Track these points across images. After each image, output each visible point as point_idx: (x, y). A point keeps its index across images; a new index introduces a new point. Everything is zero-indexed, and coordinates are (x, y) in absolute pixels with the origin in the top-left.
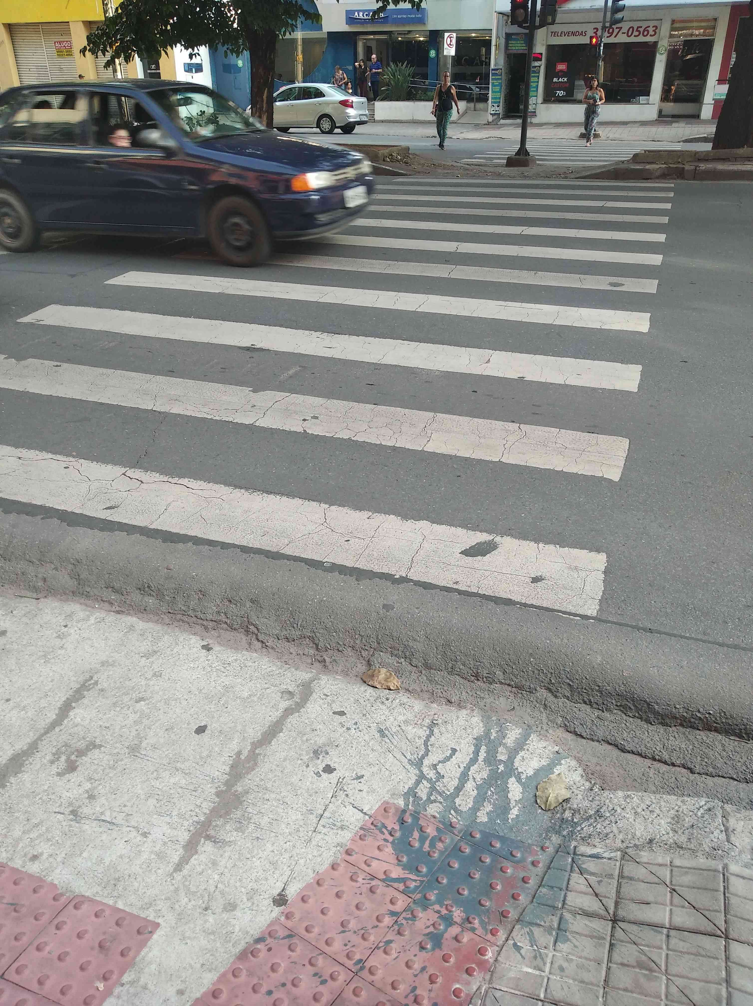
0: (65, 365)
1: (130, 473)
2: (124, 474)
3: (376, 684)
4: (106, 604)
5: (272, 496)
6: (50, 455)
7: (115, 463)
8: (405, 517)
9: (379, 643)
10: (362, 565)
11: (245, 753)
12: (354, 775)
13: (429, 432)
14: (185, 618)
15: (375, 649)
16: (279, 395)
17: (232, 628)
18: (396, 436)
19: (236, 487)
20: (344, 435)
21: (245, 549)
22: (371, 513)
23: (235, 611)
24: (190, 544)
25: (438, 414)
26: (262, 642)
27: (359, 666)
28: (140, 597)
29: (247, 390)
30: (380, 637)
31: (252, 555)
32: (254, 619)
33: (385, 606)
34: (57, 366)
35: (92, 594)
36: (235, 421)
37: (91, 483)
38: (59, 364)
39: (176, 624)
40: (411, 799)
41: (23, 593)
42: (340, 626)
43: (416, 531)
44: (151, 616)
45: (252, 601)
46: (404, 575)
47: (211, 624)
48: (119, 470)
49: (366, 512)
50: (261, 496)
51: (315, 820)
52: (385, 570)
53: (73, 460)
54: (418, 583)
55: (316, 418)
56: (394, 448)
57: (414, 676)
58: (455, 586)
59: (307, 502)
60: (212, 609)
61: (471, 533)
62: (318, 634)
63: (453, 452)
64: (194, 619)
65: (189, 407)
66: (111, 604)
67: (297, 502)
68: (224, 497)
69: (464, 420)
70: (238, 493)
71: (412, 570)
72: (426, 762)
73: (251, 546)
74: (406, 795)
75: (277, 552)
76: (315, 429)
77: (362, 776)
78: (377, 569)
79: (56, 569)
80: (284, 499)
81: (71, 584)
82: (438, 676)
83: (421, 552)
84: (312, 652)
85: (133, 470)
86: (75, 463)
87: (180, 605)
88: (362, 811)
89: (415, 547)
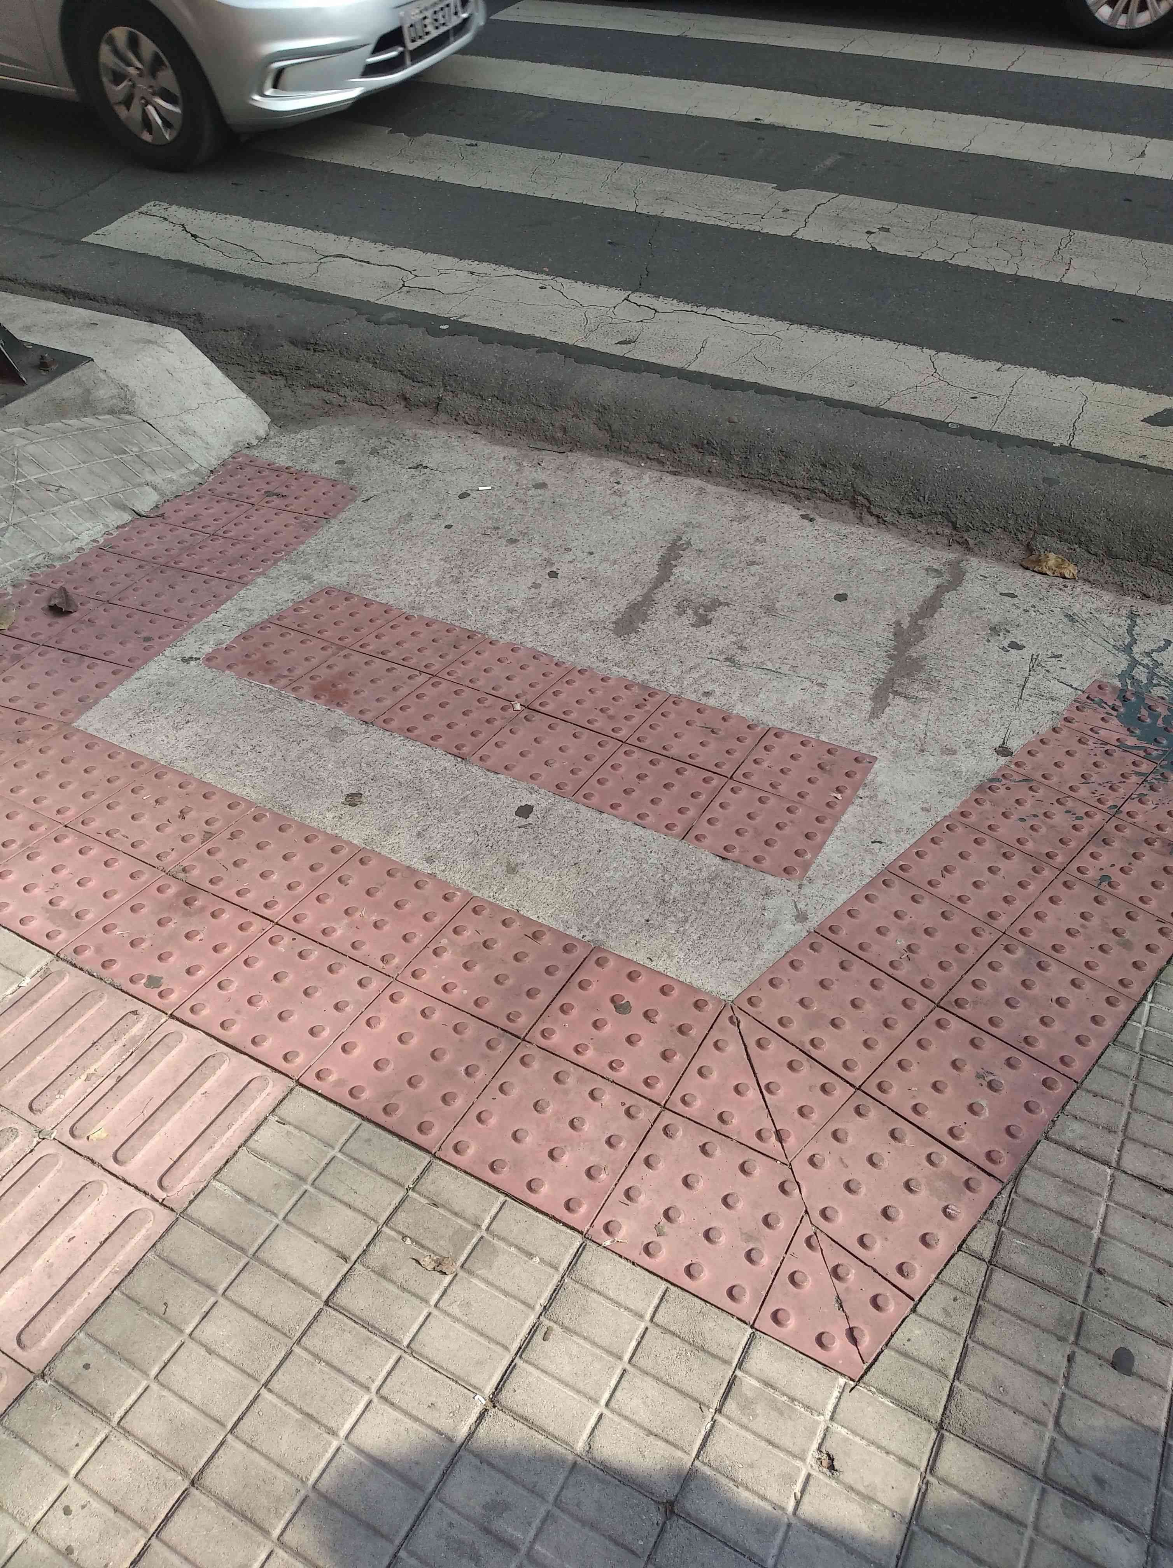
0: (483, 145)
1: (634, 297)
2: (626, 299)
3: (1045, 570)
4: (654, 463)
5: (848, 336)
6: (513, 271)
7: (609, 285)
8: (1053, 371)
9: (1041, 525)
10: (1001, 427)
11: (906, 625)
12: (1049, 652)
13: (1067, 257)
14: (765, 483)
15: (1035, 532)
16: (822, 196)
17: (831, 498)
18: (1017, 260)
19: (792, 322)
20: (937, 256)
21: (830, 402)
22: (1000, 364)
23: (833, 477)
24: (751, 393)
25: (1076, 232)
26: (878, 517)
27: (1016, 551)
28: (697, 457)
29: (770, 187)
30: (1042, 517)
31: (842, 410)
32: (862, 488)
33: (1045, 480)
34: (471, 145)
35: (632, 449)
36: (764, 231)
37: (584, 309)
38: (474, 142)
39: (753, 491)
40: (1129, 681)
41: (539, 445)
42: (986, 502)
43: (1073, 390)
44: (720, 479)
45: (854, 466)
46: (1066, 444)
47: (803, 493)
48: (617, 295)
49: (993, 363)
50: (832, 335)
51: (1018, 690)
52: (1038, 436)
53: (547, 277)
54: (1087, 455)
55: (888, 230)
56: (1016, 278)
57: (1093, 565)
58: (1142, 461)
59: (901, 346)
60: (800, 473)
61: (1153, 396)
62: (954, 511)
63: (1110, 288)
64: (780, 486)
65: (689, 210)
66: (662, 463)
67: (887, 345)
68: (780, 334)
69: (1119, 241)
70: (798, 331)
71: (1076, 438)
72: (1135, 649)
73: (837, 398)
74: (1122, 676)
75: (877, 408)
76: (889, 246)
77: (1061, 656)
78: (1024, 434)
79: (576, 416)
80: (867, 340)
81: (603, 436)
82: (1127, 567)
83: (1085, 416)
84: (947, 531)
85: (637, 294)
86: (552, 283)
87: (756, 467)
88: (1071, 686)
89: (1075, 408)
